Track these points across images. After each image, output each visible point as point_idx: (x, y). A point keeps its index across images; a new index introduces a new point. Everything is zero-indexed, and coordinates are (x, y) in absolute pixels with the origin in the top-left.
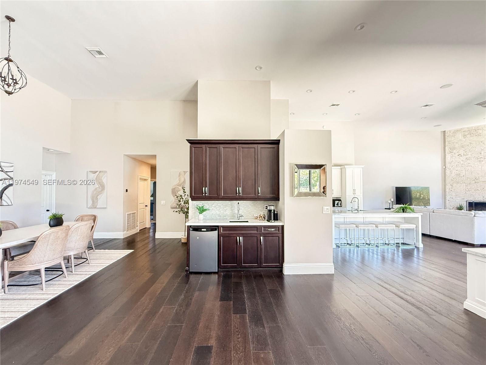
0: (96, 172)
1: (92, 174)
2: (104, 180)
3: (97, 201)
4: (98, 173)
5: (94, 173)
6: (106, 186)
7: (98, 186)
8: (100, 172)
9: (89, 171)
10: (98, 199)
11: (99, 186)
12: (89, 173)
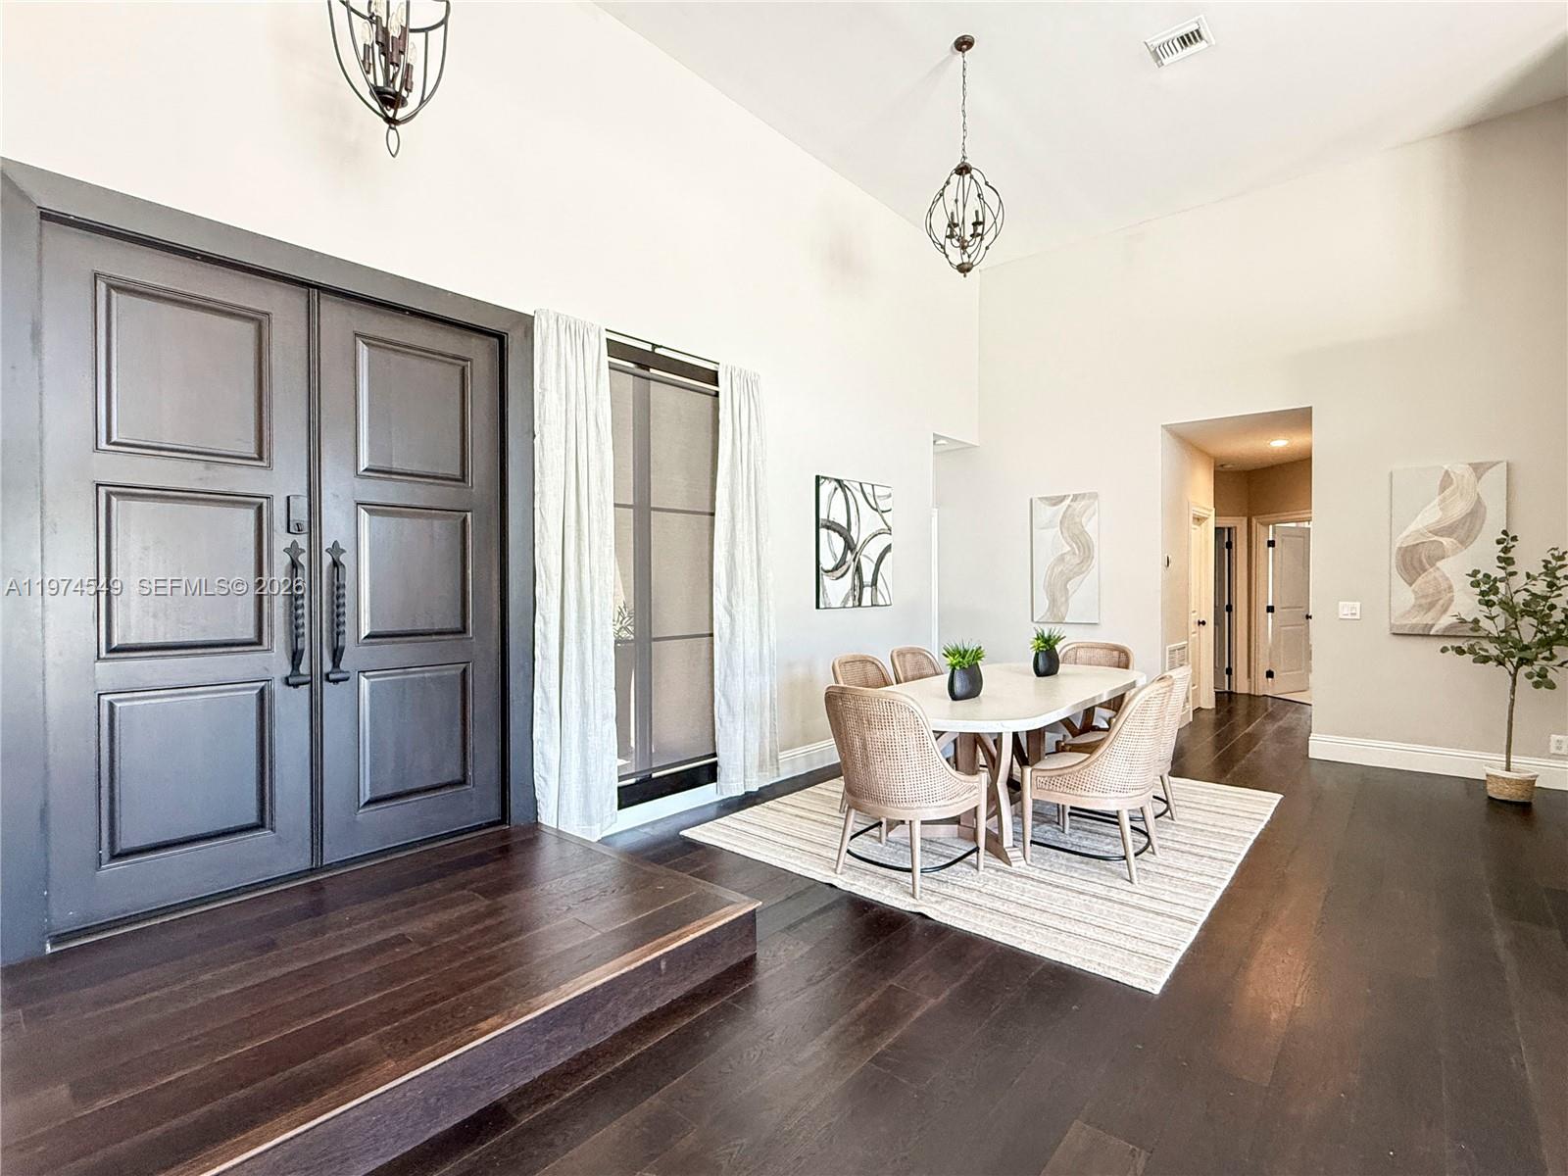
0: (1063, 499)
1: (1048, 507)
2: (1090, 528)
3: (1067, 600)
4: (1067, 502)
5: (1054, 505)
6: (1096, 549)
7: (1069, 549)
8: (1075, 498)
9: (1039, 498)
10: (1070, 593)
11: (1071, 546)
12: (1039, 506)
